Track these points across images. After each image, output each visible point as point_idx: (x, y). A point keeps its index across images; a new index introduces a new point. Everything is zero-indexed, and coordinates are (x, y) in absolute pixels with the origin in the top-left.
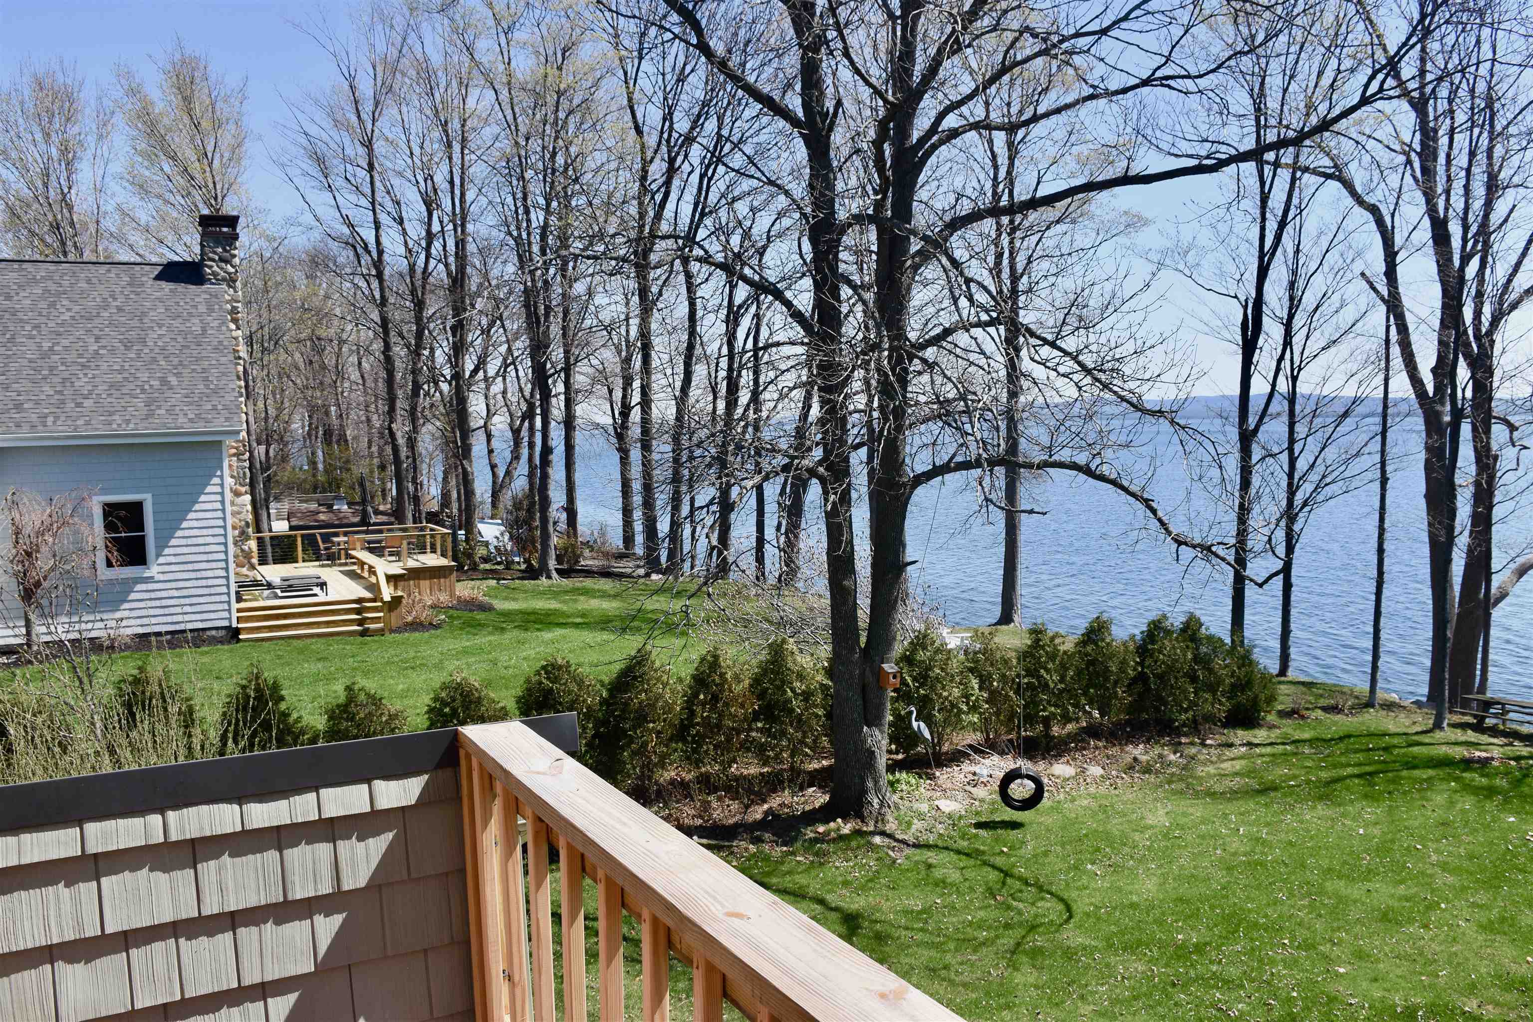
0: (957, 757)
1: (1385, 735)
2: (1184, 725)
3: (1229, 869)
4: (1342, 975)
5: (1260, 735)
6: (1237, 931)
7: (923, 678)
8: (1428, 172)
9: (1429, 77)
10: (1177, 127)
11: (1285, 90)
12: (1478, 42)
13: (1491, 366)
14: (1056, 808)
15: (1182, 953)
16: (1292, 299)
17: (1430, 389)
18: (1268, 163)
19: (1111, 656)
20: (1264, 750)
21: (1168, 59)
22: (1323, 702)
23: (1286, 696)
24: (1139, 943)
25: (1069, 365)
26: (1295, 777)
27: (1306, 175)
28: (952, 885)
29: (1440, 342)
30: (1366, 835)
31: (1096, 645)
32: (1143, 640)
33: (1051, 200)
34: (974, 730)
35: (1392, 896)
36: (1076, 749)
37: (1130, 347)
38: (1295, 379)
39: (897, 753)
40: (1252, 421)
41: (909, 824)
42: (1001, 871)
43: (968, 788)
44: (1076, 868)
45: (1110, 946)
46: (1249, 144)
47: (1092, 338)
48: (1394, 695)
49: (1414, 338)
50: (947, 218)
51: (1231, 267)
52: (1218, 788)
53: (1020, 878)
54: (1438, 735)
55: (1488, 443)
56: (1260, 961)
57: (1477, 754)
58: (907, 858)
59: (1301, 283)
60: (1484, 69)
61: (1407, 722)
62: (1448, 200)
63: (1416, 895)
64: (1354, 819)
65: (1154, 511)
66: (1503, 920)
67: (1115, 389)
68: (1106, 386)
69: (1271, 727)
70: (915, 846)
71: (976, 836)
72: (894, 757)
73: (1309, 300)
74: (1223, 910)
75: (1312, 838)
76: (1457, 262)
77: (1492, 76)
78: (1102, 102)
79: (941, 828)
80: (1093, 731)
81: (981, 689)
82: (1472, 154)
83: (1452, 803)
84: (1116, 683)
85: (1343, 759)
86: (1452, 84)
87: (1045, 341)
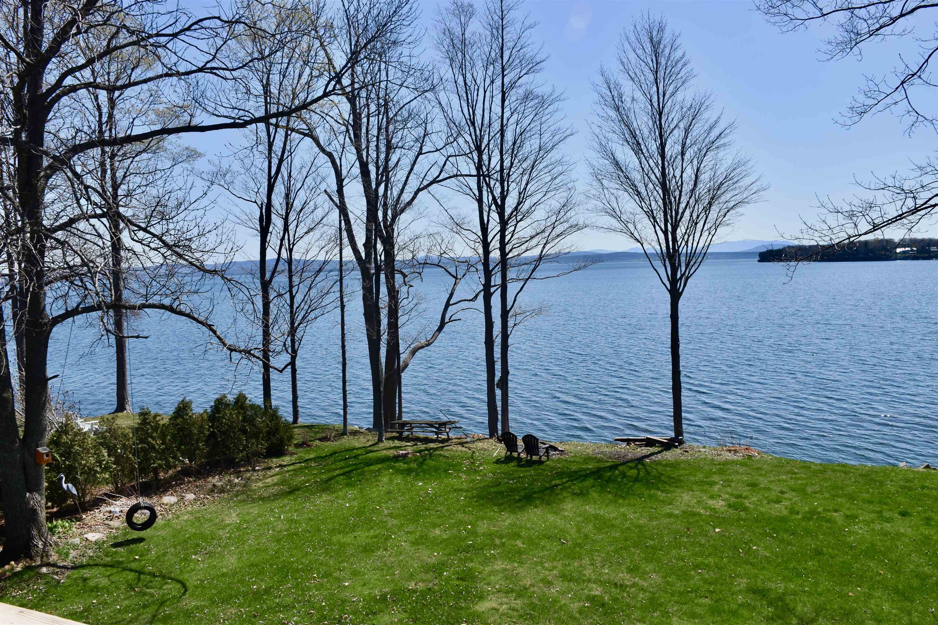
0: (97, 503)
1: (354, 449)
2: (242, 460)
3: (278, 541)
4: (347, 586)
5: (287, 459)
6: (287, 576)
7: (68, 453)
8: (357, 136)
9: (356, 86)
10: (218, 98)
11: (281, 84)
12: (379, 70)
13: (393, 242)
14: (168, 524)
15: (257, 596)
16: (287, 204)
17: (363, 255)
18: (272, 124)
19: (194, 423)
20: (290, 468)
21: (214, 57)
22: (319, 436)
23: (298, 435)
24: (231, 597)
25: (156, 243)
26: (308, 481)
27: (294, 133)
28: (103, 588)
29: (367, 230)
30: (350, 506)
31: (183, 418)
32: (212, 411)
33: (140, 138)
34: (107, 484)
35: (367, 537)
36: (177, 485)
37: (195, 232)
38: (291, 250)
39: (52, 507)
40: (268, 276)
41: (67, 554)
42: (136, 571)
43: (106, 522)
44: (185, 559)
45: (213, 602)
46: (261, 113)
47: (171, 226)
48: (356, 427)
49: (354, 227)
50: (70, 144)
51: (252, 184)
52: (266, 494)
53: (149, 574)
54: (381, 445)
55: (394, 284)
56: (303, 590)
57: (401, 452)
58: (68, 577)
59: (292, 195)
60: (383, 85)
61: (365, 440)
62: (368, 152)
63: (379, 534)
64: (343, 499)
65: (214, 332)
66: (421, 537)
67: (187, 257)
68: (180, 256)
69: (292, 454)
70: (72, 568)
71: (116, 552)
72: (51, 510)
73: (297, 205)
74: (277, 565)
75: (322, 514)
76: (374, 186)
77: (387, 89)
78: (175, 78)
79: (90, 553)
80: (186, 472)
81: (109, 455)
82: (379, 129)
83: (391, 481)
84: (198, 441)
85: (333, 466)
86: (368, 90)
87: (140, 228)
